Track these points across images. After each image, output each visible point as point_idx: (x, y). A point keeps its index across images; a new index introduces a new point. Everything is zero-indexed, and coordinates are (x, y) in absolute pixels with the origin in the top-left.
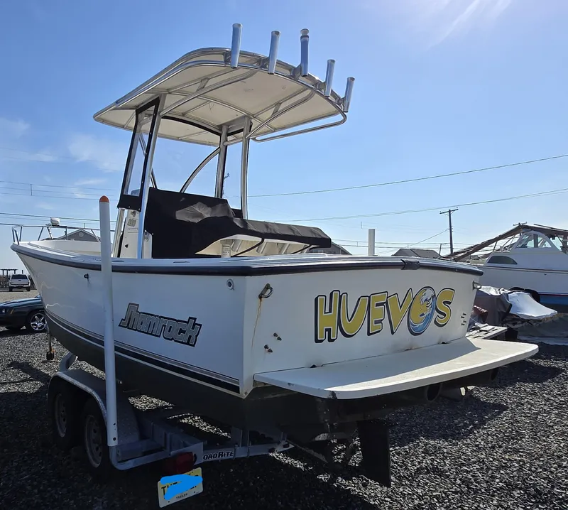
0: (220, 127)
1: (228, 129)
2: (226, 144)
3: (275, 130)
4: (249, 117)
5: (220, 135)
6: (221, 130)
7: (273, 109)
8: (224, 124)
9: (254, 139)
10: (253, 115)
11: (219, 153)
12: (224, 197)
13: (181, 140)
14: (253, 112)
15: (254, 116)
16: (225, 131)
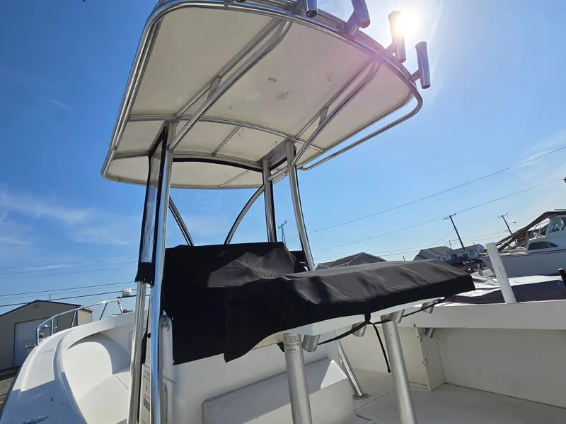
0: (260, 162)
1: (270, 163)
2: (270, 178)
3: (325, 150)
4: (291, 140)
5: (261, 171)
6: (262, 166)
7: (319, 118)
8: (264, 158)
9: (302, 168)
10: (295, 137)
11: (264, 191)
12: (279, 240)
13: (222, 188)
14: (293, 133)
15: (297, 138)
16: (266, 165)
